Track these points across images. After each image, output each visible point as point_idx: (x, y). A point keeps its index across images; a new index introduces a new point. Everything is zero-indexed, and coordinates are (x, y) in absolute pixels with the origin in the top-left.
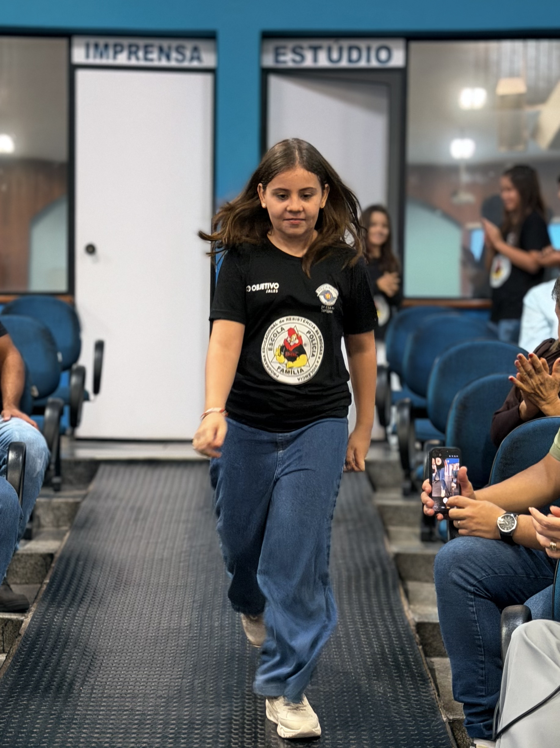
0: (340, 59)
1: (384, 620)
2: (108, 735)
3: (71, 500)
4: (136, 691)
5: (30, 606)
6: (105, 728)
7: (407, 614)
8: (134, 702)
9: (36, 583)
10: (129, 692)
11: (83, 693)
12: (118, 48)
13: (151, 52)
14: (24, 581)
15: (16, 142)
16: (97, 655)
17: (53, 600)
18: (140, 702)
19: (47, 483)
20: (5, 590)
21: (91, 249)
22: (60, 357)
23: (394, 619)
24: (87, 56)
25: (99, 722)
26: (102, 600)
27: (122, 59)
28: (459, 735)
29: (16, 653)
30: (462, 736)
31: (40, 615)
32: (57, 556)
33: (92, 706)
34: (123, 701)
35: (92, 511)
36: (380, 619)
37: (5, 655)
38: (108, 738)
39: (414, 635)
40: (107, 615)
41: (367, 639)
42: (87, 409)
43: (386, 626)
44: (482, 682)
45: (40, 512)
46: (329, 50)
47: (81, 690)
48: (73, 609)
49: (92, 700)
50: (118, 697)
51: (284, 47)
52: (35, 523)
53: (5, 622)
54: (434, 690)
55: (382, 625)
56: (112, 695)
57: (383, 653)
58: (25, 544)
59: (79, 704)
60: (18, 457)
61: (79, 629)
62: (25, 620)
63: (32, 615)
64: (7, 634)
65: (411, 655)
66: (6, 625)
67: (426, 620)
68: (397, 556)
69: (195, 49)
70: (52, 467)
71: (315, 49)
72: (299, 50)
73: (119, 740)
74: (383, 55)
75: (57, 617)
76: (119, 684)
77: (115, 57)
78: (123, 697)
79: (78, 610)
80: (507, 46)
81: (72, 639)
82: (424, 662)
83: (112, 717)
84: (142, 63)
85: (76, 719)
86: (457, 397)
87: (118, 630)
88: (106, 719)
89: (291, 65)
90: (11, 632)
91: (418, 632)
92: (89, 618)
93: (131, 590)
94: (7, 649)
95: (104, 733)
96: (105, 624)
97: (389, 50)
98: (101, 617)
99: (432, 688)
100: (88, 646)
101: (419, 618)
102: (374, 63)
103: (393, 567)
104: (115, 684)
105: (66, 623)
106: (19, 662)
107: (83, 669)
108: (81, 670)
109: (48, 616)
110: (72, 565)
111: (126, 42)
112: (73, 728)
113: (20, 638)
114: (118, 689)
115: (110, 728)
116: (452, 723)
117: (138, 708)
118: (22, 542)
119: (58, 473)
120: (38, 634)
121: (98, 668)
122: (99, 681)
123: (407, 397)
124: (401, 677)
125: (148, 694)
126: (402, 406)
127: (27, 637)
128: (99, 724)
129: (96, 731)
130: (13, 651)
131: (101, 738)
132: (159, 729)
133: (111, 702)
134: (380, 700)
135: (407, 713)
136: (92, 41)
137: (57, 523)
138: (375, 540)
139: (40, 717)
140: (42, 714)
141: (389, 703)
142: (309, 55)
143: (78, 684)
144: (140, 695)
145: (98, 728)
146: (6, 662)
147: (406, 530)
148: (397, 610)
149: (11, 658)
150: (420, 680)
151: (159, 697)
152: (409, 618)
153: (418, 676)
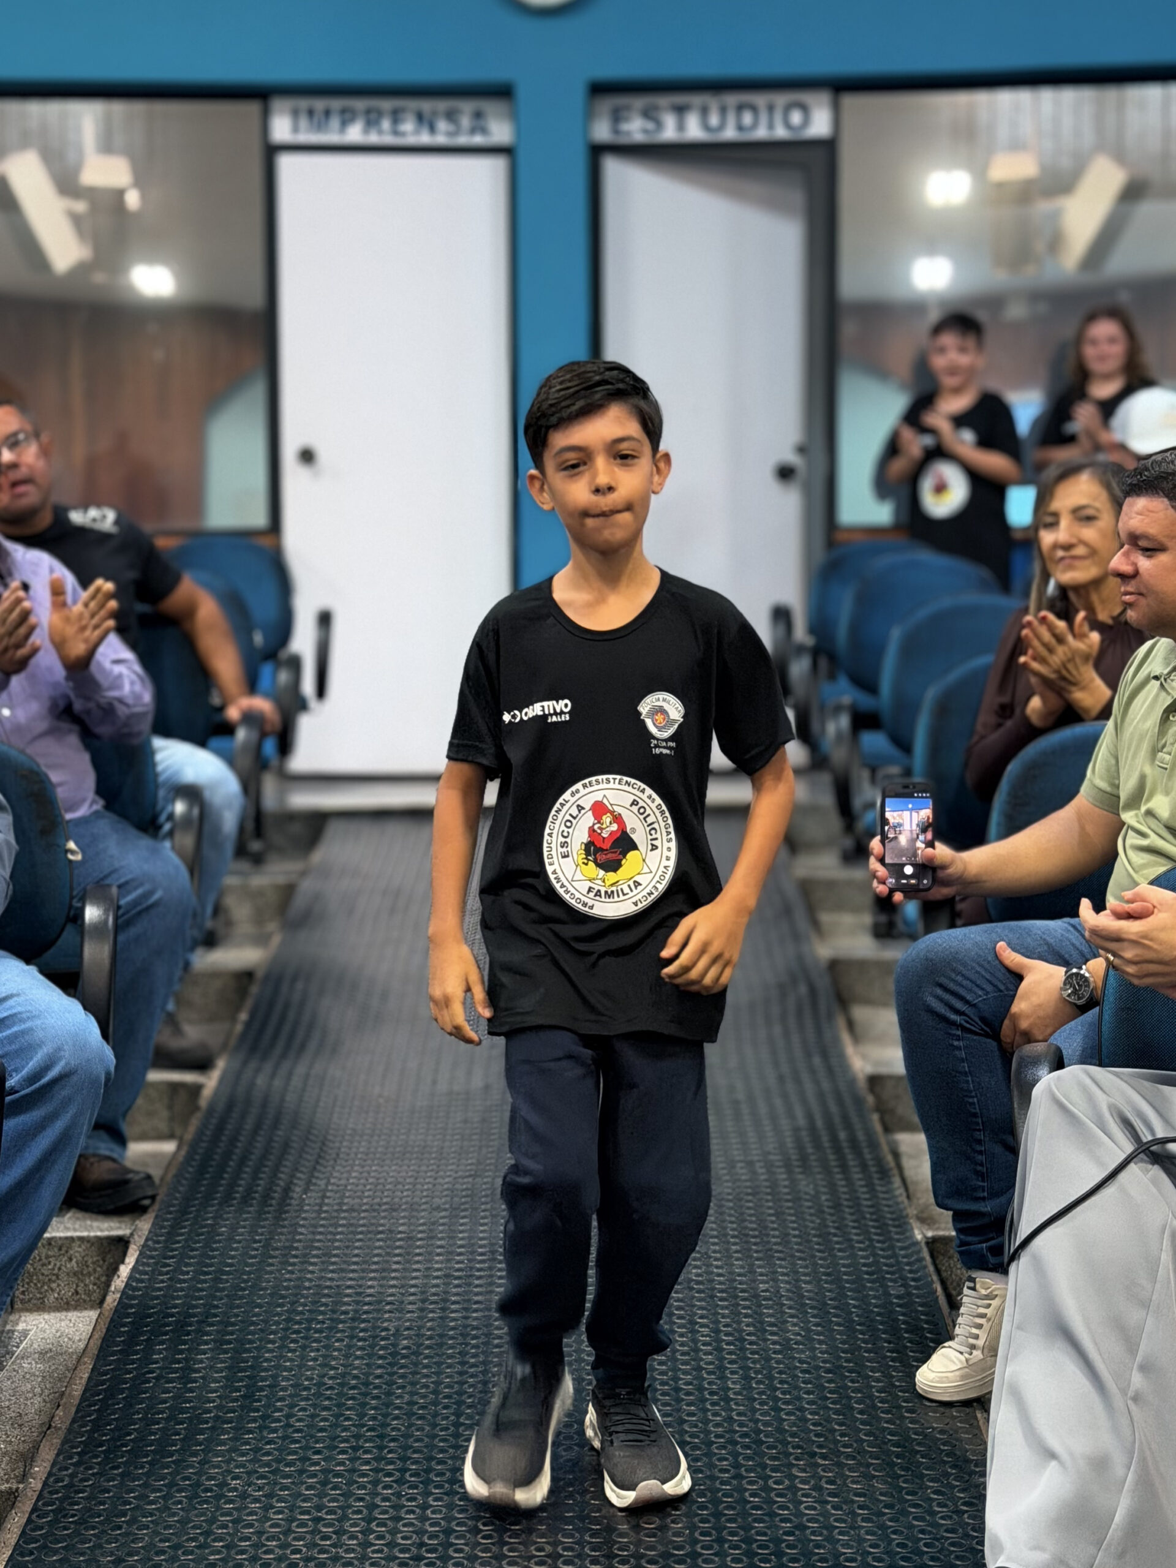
0: (722, 126)
1: (813, 1071)
2: (351, 1275)
3: (281, 880)
4: (397, 1200)
5: (216, 1058)
6: (345, 1262)
7: (852, 1061)
8: (393, 1218)
9: (225, 1021)
10: (385, 1200)
11: (309, 1205)
12: (348, 116)
13: (403, 121)
14: (204, 1017)
15: (178, 276)
16: (330, 1140)
17: (253, 1049)
18: (404, 1217)
19: (241, 851)
22: (258, 638)
23: (830, 1070)
24: (295, 129)
25: (335, 1252)
26: (338, 1045)
27: (355, 134)
28: (945, 1264)
29: (194, 1139)
30: (949, 1265)
31: (232, 1074)
32: (260, 974)
33: (322, 1226)
34: (374, 1217)
35: (318, 897)
36: (806, 1072)
37: (175, 1143)
38: (351, 1279)
39: (865, 1095)
42: (307, 727)
45: (230, 901)
46: (704, 112)
47: (304, 1200)
48: (288, 1062)
49: (323, 1215)
50: (365, 1211)
51: (628, 108)
52: (224, 919)
53: (173, 1088)
54: (899, 1187)
55: (810, 1082)
56: (356, 1207)
57: (812, 1129)
58: (204, 956)
59: (301, 1223)
60: (191, 808)
61: (299, 1095)
62: (207, 1082)
63: (219, 1075)
64: (177, 1109)
65: (860, 1129)
66: (175, 1092)
67: (884, 1071)
68: (833, 964)
69: (478, 115)
70: (250, 826)
71: (680, 110)
72: (652, 113)
73: (370, 1283)
74: (796, 117)
75: (261, 1077)
76: (368, 1187)
77: (342, 132)
78: (374, 1210)
79: (296, 1063)
80: (1005, 99)
81: (286, 1113)
82: (883, 1140)
84: (388, 139)
85: (297, 1249)
86: (931, 695)
88: (347, 1247)
89: (638, 137)
90: (183, 1103)
91: (871, 1092)
92: (316, 1078)
93: (384, 1031)
94: (178, 1132)
95: (342, 1270)
97: (805, 109)
98: (335, 1076)
99: (896, 1185)
100: (314, 1126)
101: (873, 1068)
102: (781, 132)
103: (827, 982)
105: (276, 1086)
106: (198, 1154)
107: (307, 1163)
108: (304, 1166)
109: (246, 1075)
110: (285, 988)
111: (360, 104)
112: (292, 1264)
113: (198, 1114)
114: (366, 1197)
115: (355, 1263)
116: (931, 1243)
117: (401, 1229)
119: (259, 834)
120: (230, 1106)
121: (331, 1162)
122: (333, 1184)
123: (845, 693)
124: (844, 1167)
125: (416, 1203)
126: (838, 709)
127: (211, 1110)
128: (335, 1256)
129: (331, 1268)
130: (189, 1136)
131: (340, 1279)
132: (437, 1262)
133: (354, 1218)
134: (810, 1208)
135: (854, 1228)
136: (304, 103)
137: (259, 919)
138: (797, 937)
139: (235, 1245)
140: (239, 1242)
141: (824, 1212)
142: (670, 120)
143: (298, 1189)
144: (403, 1207)
145: (333, 1263)
146: (177, 1155)
147: (847, 919)
148: (835, 1055)
149: (185, 1147)
150: (876, 1172)
151: (435, 1209)
152: (856, 1068)
153: (873, 1166)
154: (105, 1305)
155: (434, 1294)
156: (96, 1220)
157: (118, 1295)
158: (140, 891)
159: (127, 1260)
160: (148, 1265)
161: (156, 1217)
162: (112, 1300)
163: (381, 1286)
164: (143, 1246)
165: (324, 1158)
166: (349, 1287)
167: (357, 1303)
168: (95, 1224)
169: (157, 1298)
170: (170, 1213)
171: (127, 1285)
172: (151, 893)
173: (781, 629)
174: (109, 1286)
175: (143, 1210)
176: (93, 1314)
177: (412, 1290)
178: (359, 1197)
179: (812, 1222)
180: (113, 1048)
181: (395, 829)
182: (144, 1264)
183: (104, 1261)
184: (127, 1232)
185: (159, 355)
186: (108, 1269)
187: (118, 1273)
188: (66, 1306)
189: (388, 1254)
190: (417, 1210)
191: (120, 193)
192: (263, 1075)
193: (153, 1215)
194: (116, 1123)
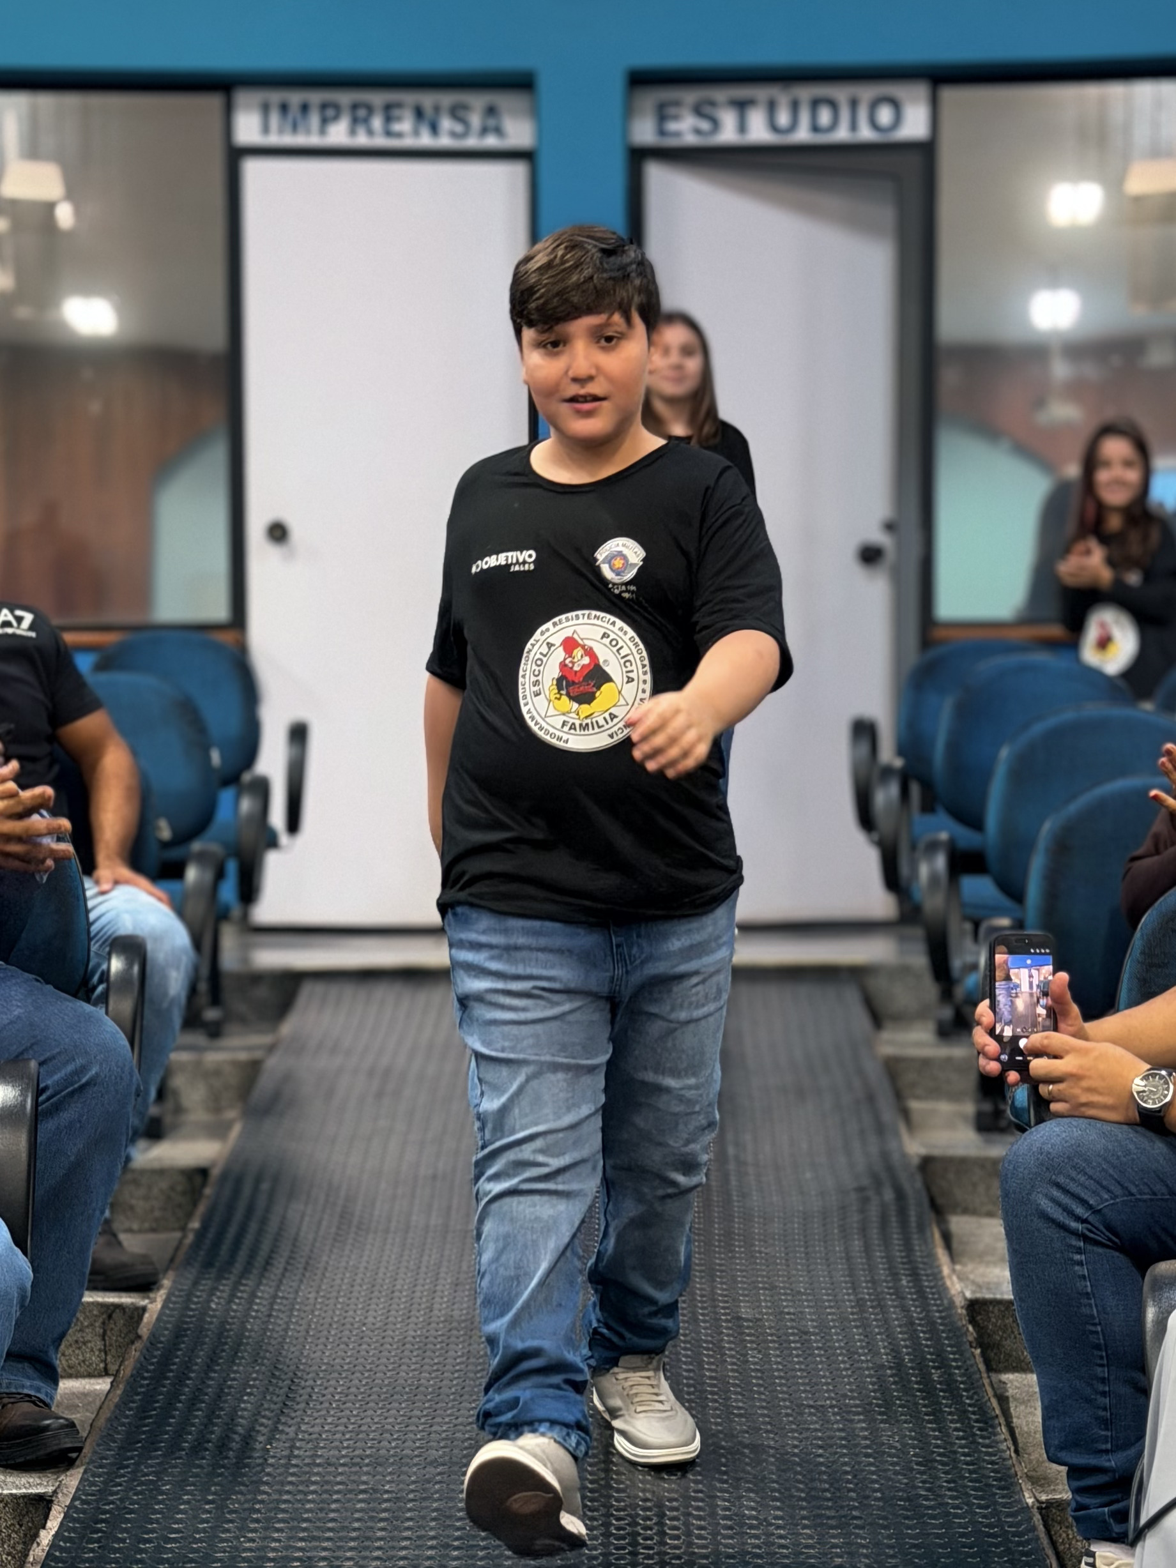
0: (794, 126)
1: (899, 1295)
2: (325, 1544)
3: (243, 1056)
4: (383, 1452)
5: (161, 1276)
6: (318, 1528)
7: (948, 1283)
8: (378, 1473)
9: (173, 1230)
10: (368, 1452)
11: (273, 1457)
12: (330, 112)
13: (399, 119)
14: (147, 1225)
15: (120, 310)
16: (301, 1378)
17: (208, 1264)
18: (390, 1473)
19: (192, 1021)
20: (109, 1244)
21: (278, 533)
22: (216, 757)
23: (921, 1293)
24: (266, 129)
25: (306, 1516)
26: (311, 1262)
27: (338, 134)
28: (1062, 1535)
29: (132, 1376)
30: (1068, 1535)
31: (180, 1296)
32: (215, 1172)
33: (291, 1483)
34: (356, 1473)
35: (288, 1077)
36: (891, 1294)
37: (109, 1380)
38: (325, 1549)
39: (963, 1326)
40: (322, 1294)
41: (866, 1336)
42: (275, 865)
43: (905, 1309)
44: (1105, 1424)
45: (178, 1082)
46: (772, 107)
47: (268, 1450)
48: (249, 1282)
49: (291, 1471)
50: (343, 1465)
51: (677, 104)
52: (169, 1104)
53: (109, 1311)
54: (1005, 1440)
55: (895, 1307)
56: (334, 1460)
57: (899, 1365)
58: (146, 1150)
59: (265, 1479)
60: (130, 965)
61: (263, 1323)
62: (150, 1306)
63: (164, 1297)
64: (112, 1337)
65: (958, 1368)
66: (110, 1317)
67: (988, 1296)
68: (927, 1163)
69: (491, 111)
70: (203, 987)
71: (742, 106)
72: (707, 109)
73: (349, 1554)
74: (885, 115)
75: (216, 1300)
76: (347, 1436)
77: (323, 131)
78: (354, 1465)
79: (260, 1283)
80: (1145, 92)
81: (248, 1344)
82: (986, 1381)
83: (333, 1506)
84: (380, 142)
85: (258, 1511)
86: (1047, 828)
87: (344, 1325)
88: (321, 1510)
89: (690, 140)
90: (121, 1331)
91: (972, 1321)
92: (285, 1302)
93: (370, 1240)
94: (113, 1368)
95: (314, 1538)
96: (317, 1313)
97: (896, 105)
98: (308, 1299)
99: (1003, 1437)
100: (282, 1359)
101: (973, 1292)
102: (866, 134)
103: (919, 1184)
104: (338, 1436)
105: (234, 1311)
106: (138, 1394)
107: (272, 1406)
108: (268, 1409)
109: (198, 1297)
110: (247, 1190)
111: (345, 98)
112: (255, 1530)
113: (138, 1345)
114: (344, 1448)
115: (330, 1530)
116: (1046, 1509)
117: (387, 1487)
118: (142, 1144)
119: (216, 998)
120: (179, 1333)
121: (302, 1405)
122: (305, 1432)
123: (943, 829)
124: (937, 1415)
125: (407, 1456)
126: (932, 847)
127: (153, 1341)
128: (306, 1520)
129: (301, 1535)
131: (312, 1549)
132: (431, 1529)
133: (329, 1473)
134: (894, 1464)
135: (950, 1489)
136: (275, 97)
137: (215, 1104)
138: (880, 1129)
139: (182, 1507)
140: (188, 1502)
141: (912, 1469)
142: (728, 119)
143: (261, 1439)
144: (391, 1460)
145: (304, 1530)
146: (111, 1395)
147: (944, 1107)
148: (927, 1275)
149: (121, 1386)
150: (977, 1421)
151: (431, 1463)
152: (953, 1292)
153: (974, 1413)
158: (70, 1068)
159: (49, 1524)
160: (74, 1530)
161: (85, 1472)
164: (69, 1507)
165: (293, 1399)
168: (10, 1479)
170: (103, 1466)
171: (49, 1555)
172: (83, 1069)
173: (864, 749)
174: (27, 1556)
175: (70, 1464)
178: (337, 1448)
179: (897, 1482)
180: (32, 1263)
181: (383, 993)
182: (69, 1530)
183: (21, 1526)
184: (50, 1489)
185: (95, 407)
186: (25, 1535)
187: (38, 1540)
189: (372, 1518)
190: (407, 1464)
191: (50, 207)
192: (219, 1298)
193: (81, 1470)
194: (46, 1352)
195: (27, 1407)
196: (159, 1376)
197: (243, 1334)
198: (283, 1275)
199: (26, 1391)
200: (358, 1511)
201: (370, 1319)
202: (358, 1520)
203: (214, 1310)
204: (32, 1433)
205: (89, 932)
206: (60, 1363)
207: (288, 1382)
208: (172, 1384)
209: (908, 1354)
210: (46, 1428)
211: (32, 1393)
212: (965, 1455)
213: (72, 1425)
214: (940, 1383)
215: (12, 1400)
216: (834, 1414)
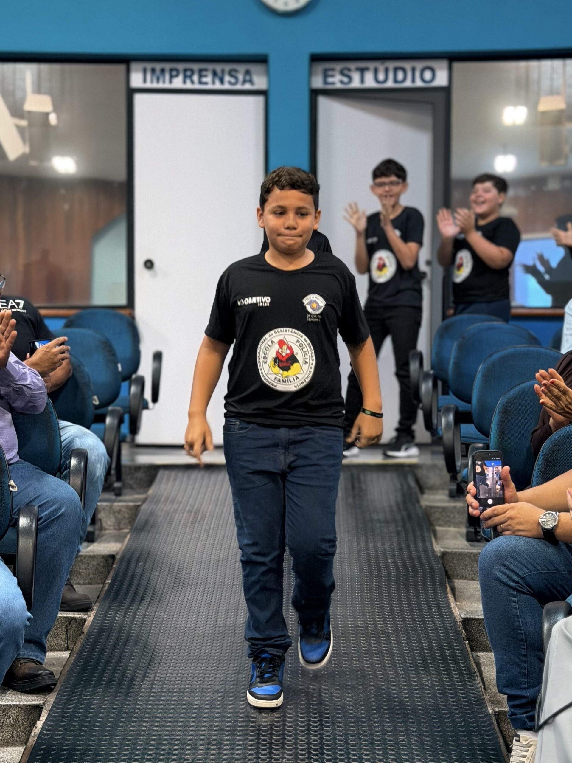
0: (386, 80)
1: (432, 616)
2: (167, 728)
3: (131, 504)
4: (194, 686)
5: (93, 605)
6: (164, 721)
7: (454, 611)
8: (192, 696)
9: (99, 583)
10: (187, 686)
11: (144, 688)
12: (174, 73)
13: (206, 76)
14: (87, 581)
15: (77, 163)
16: (157, 652)
17: (114, 600)
18: (198, 696)
20: (69, 590)
21: (149, 264)
22: (119, 365)
23: (441, 615)
24: (145, 81)
26: (162, 599)
27: (178, 83)
28: (505, 727)
29: (79, 650)
31: (102, 614)
32: (118, 557)
33: (152, 700)
34: (181, 696)
35: (152, 513)
36: (427, 615)
37: (69, 652)
38: (167, 731)
39: (460, 630)
40: (166, 613)
41: (416, 634)
43: (433, 622)
44: (525, 675)
45: (101, 515)
46: (376, 71)
47: (141, 685)
48: (133, 608)
49: (152, 695)
50: (176, 692)
51: (333, 69)
52: (97, 526)
53: (69, 621)
54: (479, 683)
55: (429, 621)
56: (171, 690)
57: (431, 648)
58: (88, 546)
59: (140, 698)
60: (80, 462)
61: (140, 626)
62: (88, 618)
63: (94, 614)
64: (71, 632)
65: (457, 649)
66: (70, 623)
67: (472, 617)
68: (444, 554)
69: (248, 72)
70: (113, 472)
71: (362, 71)
72: (346, 72)
73: (178, 733)
74: (428, 75)
76: (178, 679)
77: (171, 82)
78: (181, 692)
79: (138, 608)
80: (547, 64)
81: (132, 636)
82: (471, 656)
83: (171, 711)
84: (197, 86)
85: (137, 713)
86: (500, 402)
87: (176, 628)
88: (166, 713)
89: (339, 86)
90: (74, 630)
91: (464, 628)
92: (149, 617)
93: (189, 589)
94: (71, 647)
95: (163, 726)
96: (164, 622)
97: (433, 70)
98: (160, 616)
99: (478, 682)
100: (148, 643)
101: (465, 615)
102: (419, 83)
103: (440, 565)
104: (174, 679)
105: (127, 621)
106: (82, 659)
107: (144, 665)
108: (142, 666)
109: (110, 614)
110: (132, 566)
111: (181, 66)
112: (134, 722)
113: (82, 636)
114: (176, 684)
115: (169, 722)
116: (498, 715)
117: (196, 703)
118: (85, 544)
119: (119, 478)
120: (101, 631)
121: (157, 665)
122: (158, 677)
124: (448, 672)
125: (205, 688)
126: (447, 410)
127: (89, 635)
128: (158, 717)
129: (156, 724)
130: (77, 648)
131: (162, 731)
132: (216, 722)
133: (170, 696)
134: (429, 694)
135: (454, 705)
136: (149, 66)
137: (118, 526)
138: (423, 539)
139: (102, 711)
140: (104, 709)
141: (437, 696)
142: (356, 77)
143: (138, 680)
144: (198, 690)
145: (157, 722)
146: (70, 659)
147: (452, 529)
148: (444, 607)
149: (75, 655)
150: (466, 674)
151: (216, 692)
152: (456, 615)
153: (465, 670)
154: (28, 744)
155: (215, 740)
156: (24, 695)
157: (36, 738)
158: (53, 508)
159: (41, 718)
160: (53, 721)
161: (58, 695)
162: (32, 741)
163: (185, 735)
164: (50, 711)
165: (153, 662)
166: (166, 735)
167: (171, 744)
168: (23, 698)
169: (57, 740)
170: (66, 692)
171: (41, 732)
172: (58, 509)
173: (416, 365)
174: (31, 733)
175: (51, 691)
176: (22, 749)
177: (202, 737)
179: (430, 702)
181: (195, 475)
182: (50, 721)
183: (28, 719)
184: (42, 702)
185: (66, 207)
186: (30, 723)
187: (36, 726)
188: (6, 744)
189: (189, 716)
191: (47, 115)
192: (119, 615)
193: (56, 693)
194: (41, 639)
195: (32, 665)
196: (92, 650)
197: (130, 633)
198: (149, 605)
199: (32, 657)
200: (182, 713)
201: (189, 625)
202: (182, 718)
203: (117, 621)
204: (33, 677)
205: (61, 446)
206: (47, 644)
207: (151, 654)
208: (98, 655)
209: (435, 643)
210: (40, 675)
211: (34, 658)
212: (461, 690)
213: (51, 673)
214: (449, 656)
215: (25, 661)
216: (401, 671)
